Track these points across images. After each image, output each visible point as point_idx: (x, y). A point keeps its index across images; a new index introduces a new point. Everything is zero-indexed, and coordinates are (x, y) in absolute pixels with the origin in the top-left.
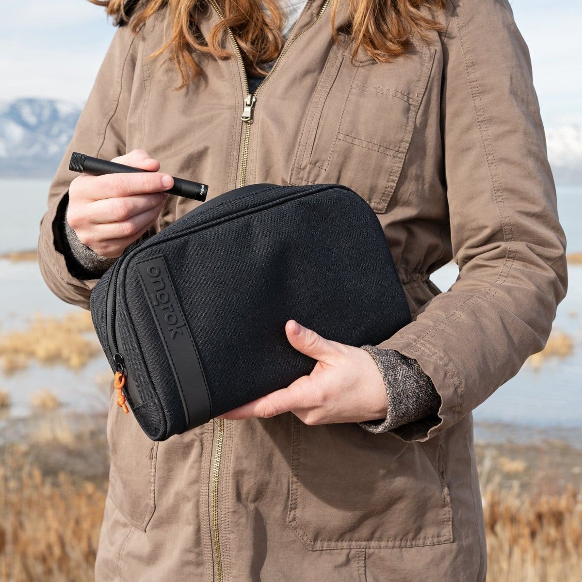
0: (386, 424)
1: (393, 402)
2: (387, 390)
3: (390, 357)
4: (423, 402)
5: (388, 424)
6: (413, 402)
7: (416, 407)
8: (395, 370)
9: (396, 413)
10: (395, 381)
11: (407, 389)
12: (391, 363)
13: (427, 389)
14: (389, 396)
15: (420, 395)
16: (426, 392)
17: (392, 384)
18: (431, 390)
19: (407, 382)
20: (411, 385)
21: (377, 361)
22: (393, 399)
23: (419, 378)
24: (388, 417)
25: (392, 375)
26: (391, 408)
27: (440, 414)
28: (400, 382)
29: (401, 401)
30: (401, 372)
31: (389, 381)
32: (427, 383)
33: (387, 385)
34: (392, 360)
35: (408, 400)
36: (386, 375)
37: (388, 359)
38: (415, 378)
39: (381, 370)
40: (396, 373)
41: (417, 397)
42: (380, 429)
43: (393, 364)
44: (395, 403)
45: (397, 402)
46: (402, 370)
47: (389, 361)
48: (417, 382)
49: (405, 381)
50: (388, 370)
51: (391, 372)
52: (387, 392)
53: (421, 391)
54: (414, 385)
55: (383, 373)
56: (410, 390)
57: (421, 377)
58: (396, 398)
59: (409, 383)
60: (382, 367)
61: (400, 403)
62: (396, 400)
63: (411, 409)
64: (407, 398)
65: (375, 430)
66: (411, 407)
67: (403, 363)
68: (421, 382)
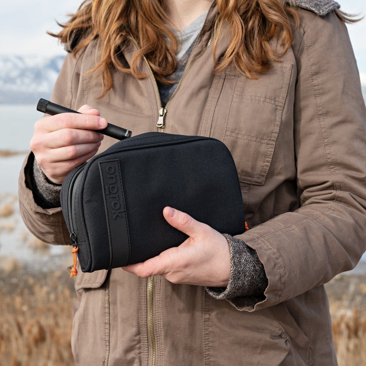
0: (226, 292)
1: (233, 277)
2: (232, 267)
3: (240, 244)
4: (255, 282)
5: (227, 292)
6: (248, 280)
7: (249, 284)
8: (241, 255)
9: (235, 285)
10: (239, 263)
11: (246, 270)
12: (239, 249)
13: (260, 273)
14: (232, 272)
15: (255, 276)
16: (259, 276)
17: (236, 263)
18: (263, 275)
19: (247, 265)
20: (249, 268)
21: (230, 245)
22: (234, 274)
23: (256, 264)
24: (228, 287)
25: (238, 258)
26: (231, 281)
27: (265, 293)
28: (242, 264)
29: (239, 278)
30: (245, 257)
31: (234, 261)
32: (261, 269)
33: (232, 264)
34: (241, 247)
35: (245, 278)
36: (233, 257)
37: (238, 246)
38: (253, 263)
39: (231, 252)
40: (241, 257)
41: (252, 277)
42: (221, 296)
43: (241, 250)
44: (235, 278)
45: (237, 278)
46: (246, 256)
47: (238, 247)
48: (254, 267)
49: (246, 264)
50: (237, 253)
51: (238, 256)
52: (231, 269)
53: (256, 274)
54: (252, 268)
55: (232, 255)
56: (248, 271)
57: (258, 264)
58: (237, 274)
59: (248, 266)
60: (233, 250)
61: (239, 279)
62: (237, 275)
63: (246, 285)
64: (244, 276)
65: (217, 296)
66: (246, 283)
67: (248, 252)
68: (257, 268)
